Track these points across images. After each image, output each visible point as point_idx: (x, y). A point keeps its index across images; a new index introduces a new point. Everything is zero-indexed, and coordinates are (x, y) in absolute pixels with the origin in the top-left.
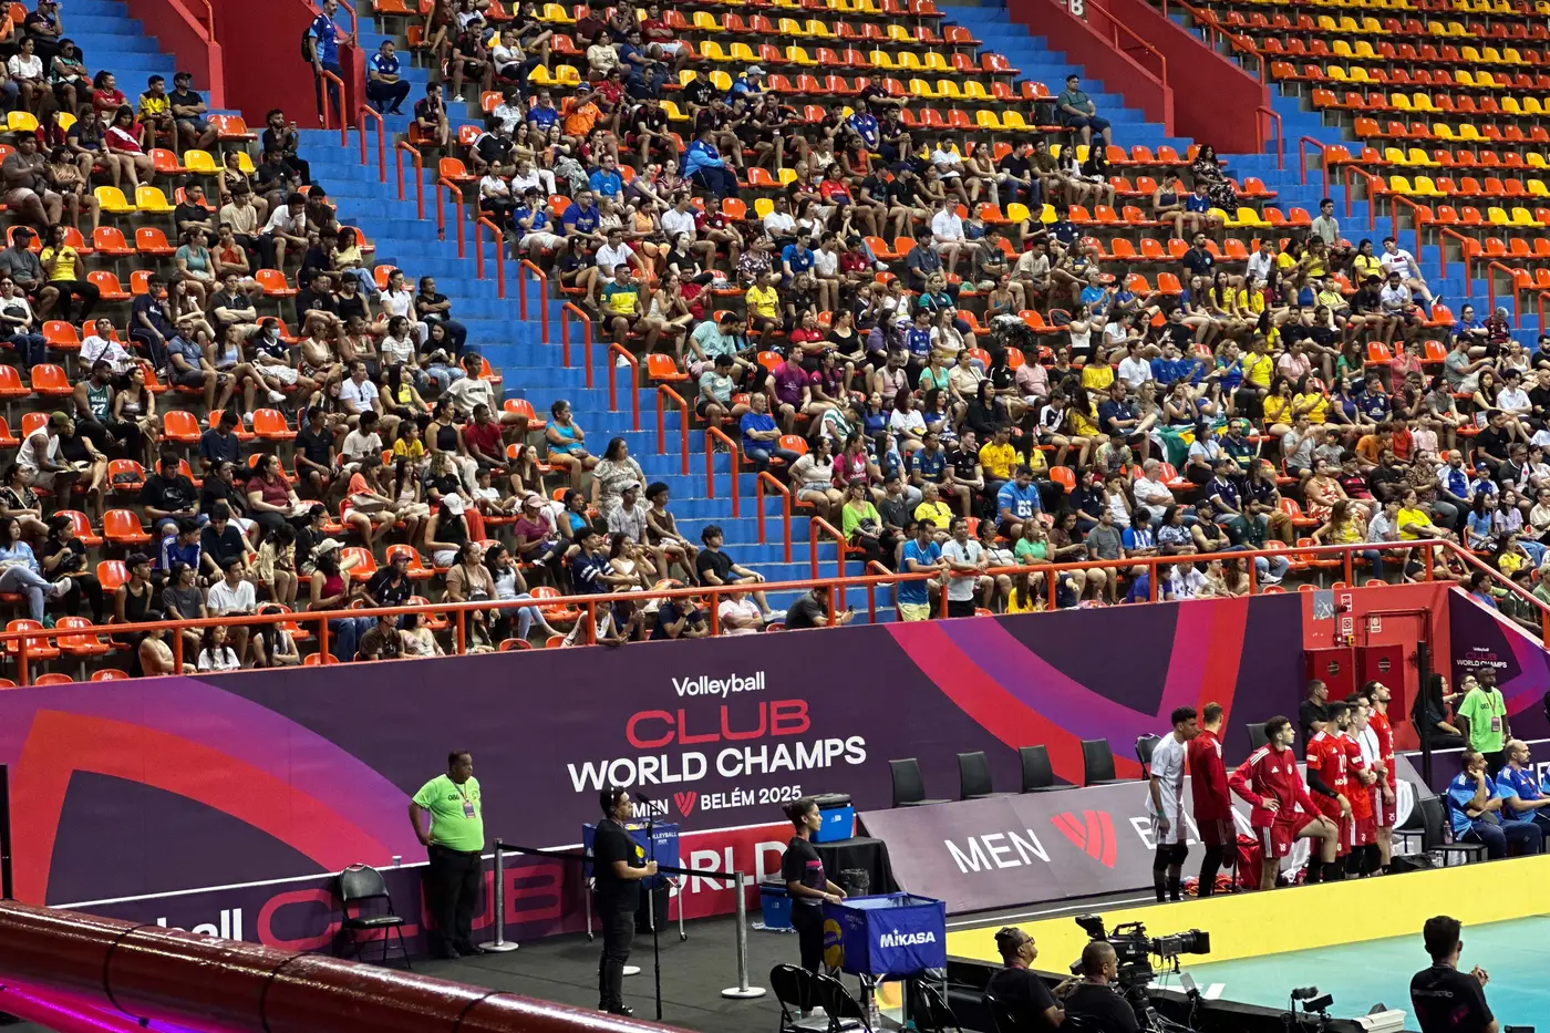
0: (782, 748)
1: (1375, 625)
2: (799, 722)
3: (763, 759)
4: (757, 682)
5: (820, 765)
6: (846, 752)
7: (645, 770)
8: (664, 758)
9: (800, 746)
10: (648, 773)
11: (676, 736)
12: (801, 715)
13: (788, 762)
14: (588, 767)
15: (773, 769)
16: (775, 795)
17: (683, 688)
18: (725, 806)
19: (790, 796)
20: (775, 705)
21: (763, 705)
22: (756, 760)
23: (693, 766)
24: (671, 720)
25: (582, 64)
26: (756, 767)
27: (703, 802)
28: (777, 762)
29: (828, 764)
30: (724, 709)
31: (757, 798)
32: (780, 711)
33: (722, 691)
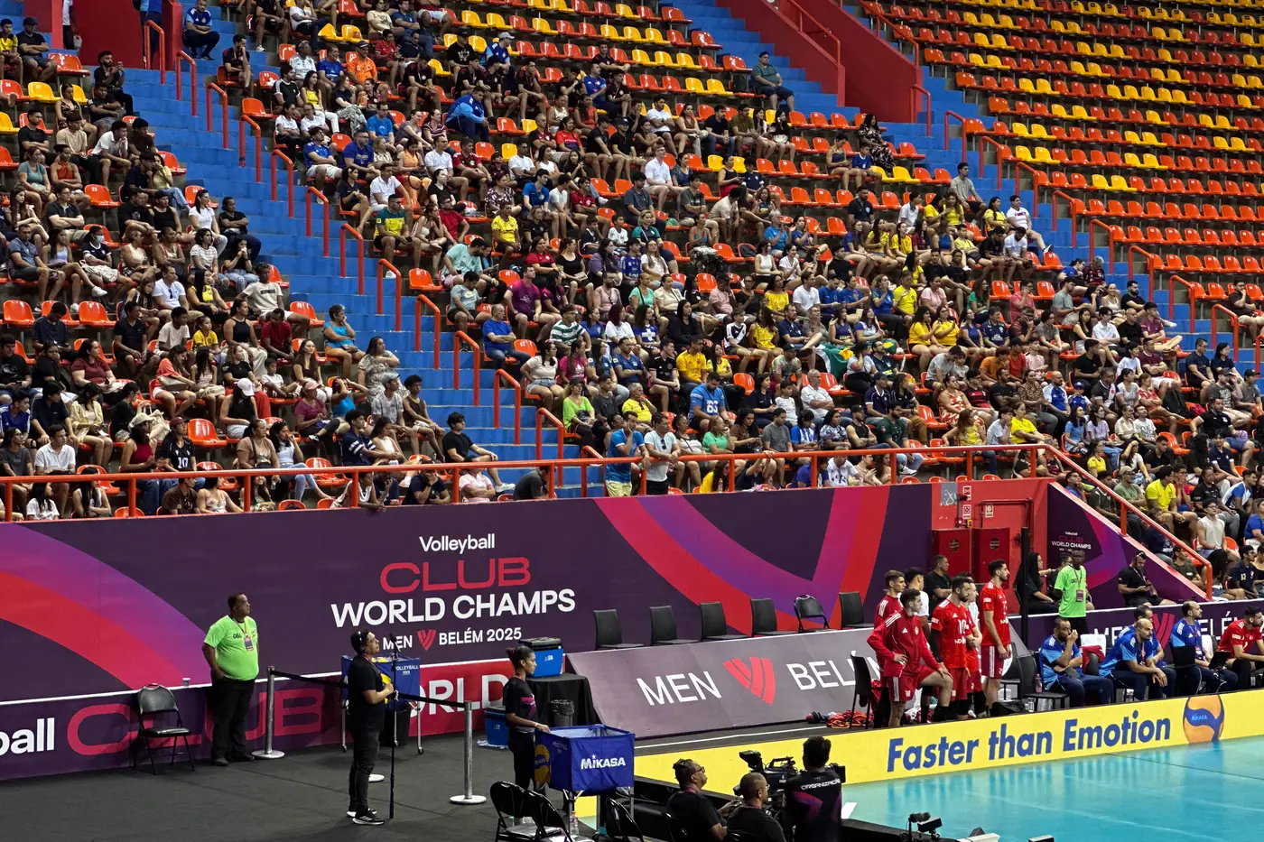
0: (506, 597)
1: (989, 511)
2: (521, 576)
3: (491, 605)
4: (489, 542)
5: (537, 611)
6: (559, 601)
7: (395, 610)
8: (410, 602)
9: (521, 596)
10: (397, 613)
11: (421, 584)
12: (524, 570)
13: (511, 608)
14: (348, 607)
15: (499, 614)
16: (500, 634)
17: (428, 545)
18: (459, 642)
19: (512, 635)
20: (502, 561)
21: (492, 561)
22: (486, 605)
23: (434, 609)
24: (417, 571)
25: (363, 24)
26: (486, 611)
27: (441, 639)
28: (502, 608)
29: (544, 611)
30: (461, 563)
31: (485, 637)
32: (507, 566)
33: (459, 549)
